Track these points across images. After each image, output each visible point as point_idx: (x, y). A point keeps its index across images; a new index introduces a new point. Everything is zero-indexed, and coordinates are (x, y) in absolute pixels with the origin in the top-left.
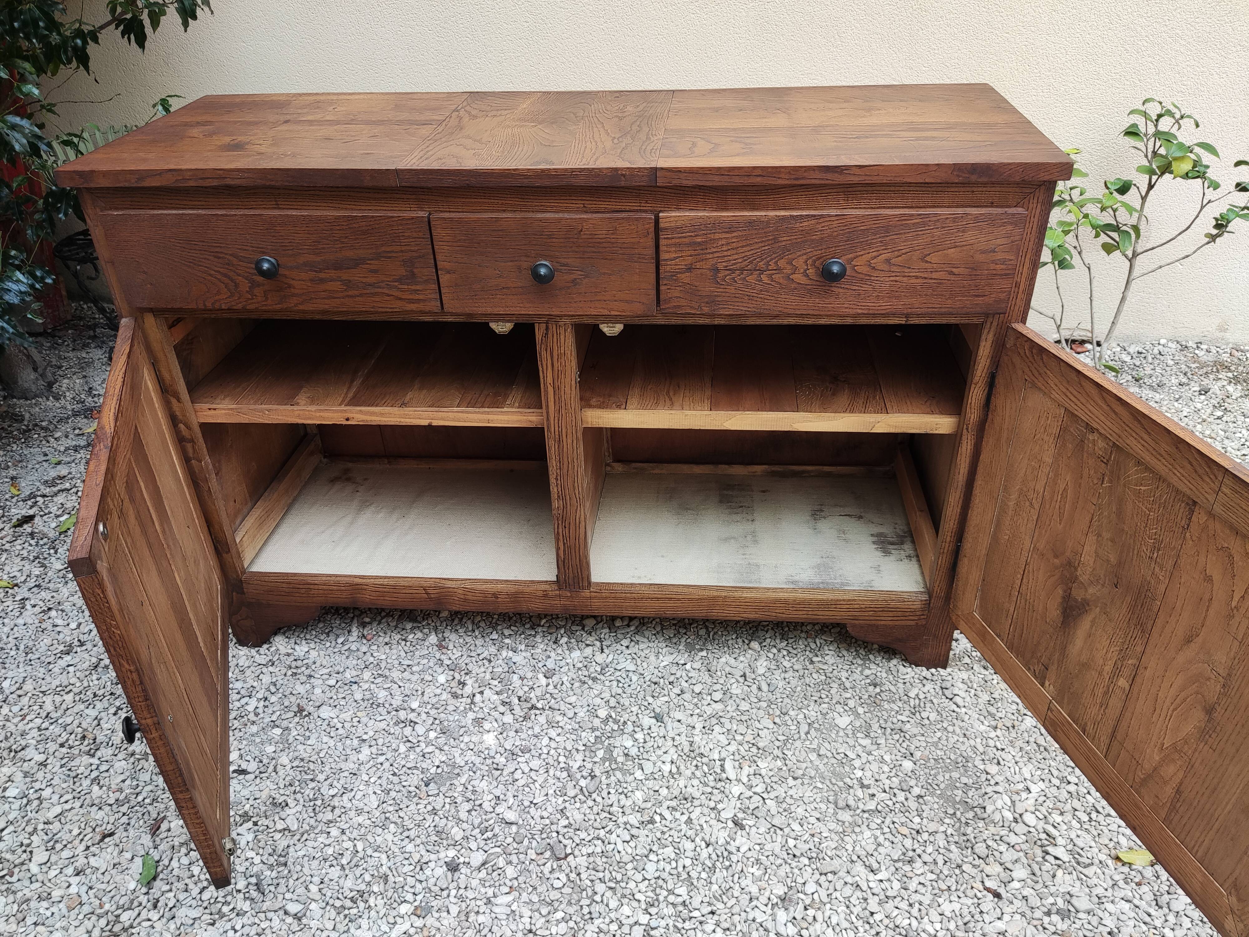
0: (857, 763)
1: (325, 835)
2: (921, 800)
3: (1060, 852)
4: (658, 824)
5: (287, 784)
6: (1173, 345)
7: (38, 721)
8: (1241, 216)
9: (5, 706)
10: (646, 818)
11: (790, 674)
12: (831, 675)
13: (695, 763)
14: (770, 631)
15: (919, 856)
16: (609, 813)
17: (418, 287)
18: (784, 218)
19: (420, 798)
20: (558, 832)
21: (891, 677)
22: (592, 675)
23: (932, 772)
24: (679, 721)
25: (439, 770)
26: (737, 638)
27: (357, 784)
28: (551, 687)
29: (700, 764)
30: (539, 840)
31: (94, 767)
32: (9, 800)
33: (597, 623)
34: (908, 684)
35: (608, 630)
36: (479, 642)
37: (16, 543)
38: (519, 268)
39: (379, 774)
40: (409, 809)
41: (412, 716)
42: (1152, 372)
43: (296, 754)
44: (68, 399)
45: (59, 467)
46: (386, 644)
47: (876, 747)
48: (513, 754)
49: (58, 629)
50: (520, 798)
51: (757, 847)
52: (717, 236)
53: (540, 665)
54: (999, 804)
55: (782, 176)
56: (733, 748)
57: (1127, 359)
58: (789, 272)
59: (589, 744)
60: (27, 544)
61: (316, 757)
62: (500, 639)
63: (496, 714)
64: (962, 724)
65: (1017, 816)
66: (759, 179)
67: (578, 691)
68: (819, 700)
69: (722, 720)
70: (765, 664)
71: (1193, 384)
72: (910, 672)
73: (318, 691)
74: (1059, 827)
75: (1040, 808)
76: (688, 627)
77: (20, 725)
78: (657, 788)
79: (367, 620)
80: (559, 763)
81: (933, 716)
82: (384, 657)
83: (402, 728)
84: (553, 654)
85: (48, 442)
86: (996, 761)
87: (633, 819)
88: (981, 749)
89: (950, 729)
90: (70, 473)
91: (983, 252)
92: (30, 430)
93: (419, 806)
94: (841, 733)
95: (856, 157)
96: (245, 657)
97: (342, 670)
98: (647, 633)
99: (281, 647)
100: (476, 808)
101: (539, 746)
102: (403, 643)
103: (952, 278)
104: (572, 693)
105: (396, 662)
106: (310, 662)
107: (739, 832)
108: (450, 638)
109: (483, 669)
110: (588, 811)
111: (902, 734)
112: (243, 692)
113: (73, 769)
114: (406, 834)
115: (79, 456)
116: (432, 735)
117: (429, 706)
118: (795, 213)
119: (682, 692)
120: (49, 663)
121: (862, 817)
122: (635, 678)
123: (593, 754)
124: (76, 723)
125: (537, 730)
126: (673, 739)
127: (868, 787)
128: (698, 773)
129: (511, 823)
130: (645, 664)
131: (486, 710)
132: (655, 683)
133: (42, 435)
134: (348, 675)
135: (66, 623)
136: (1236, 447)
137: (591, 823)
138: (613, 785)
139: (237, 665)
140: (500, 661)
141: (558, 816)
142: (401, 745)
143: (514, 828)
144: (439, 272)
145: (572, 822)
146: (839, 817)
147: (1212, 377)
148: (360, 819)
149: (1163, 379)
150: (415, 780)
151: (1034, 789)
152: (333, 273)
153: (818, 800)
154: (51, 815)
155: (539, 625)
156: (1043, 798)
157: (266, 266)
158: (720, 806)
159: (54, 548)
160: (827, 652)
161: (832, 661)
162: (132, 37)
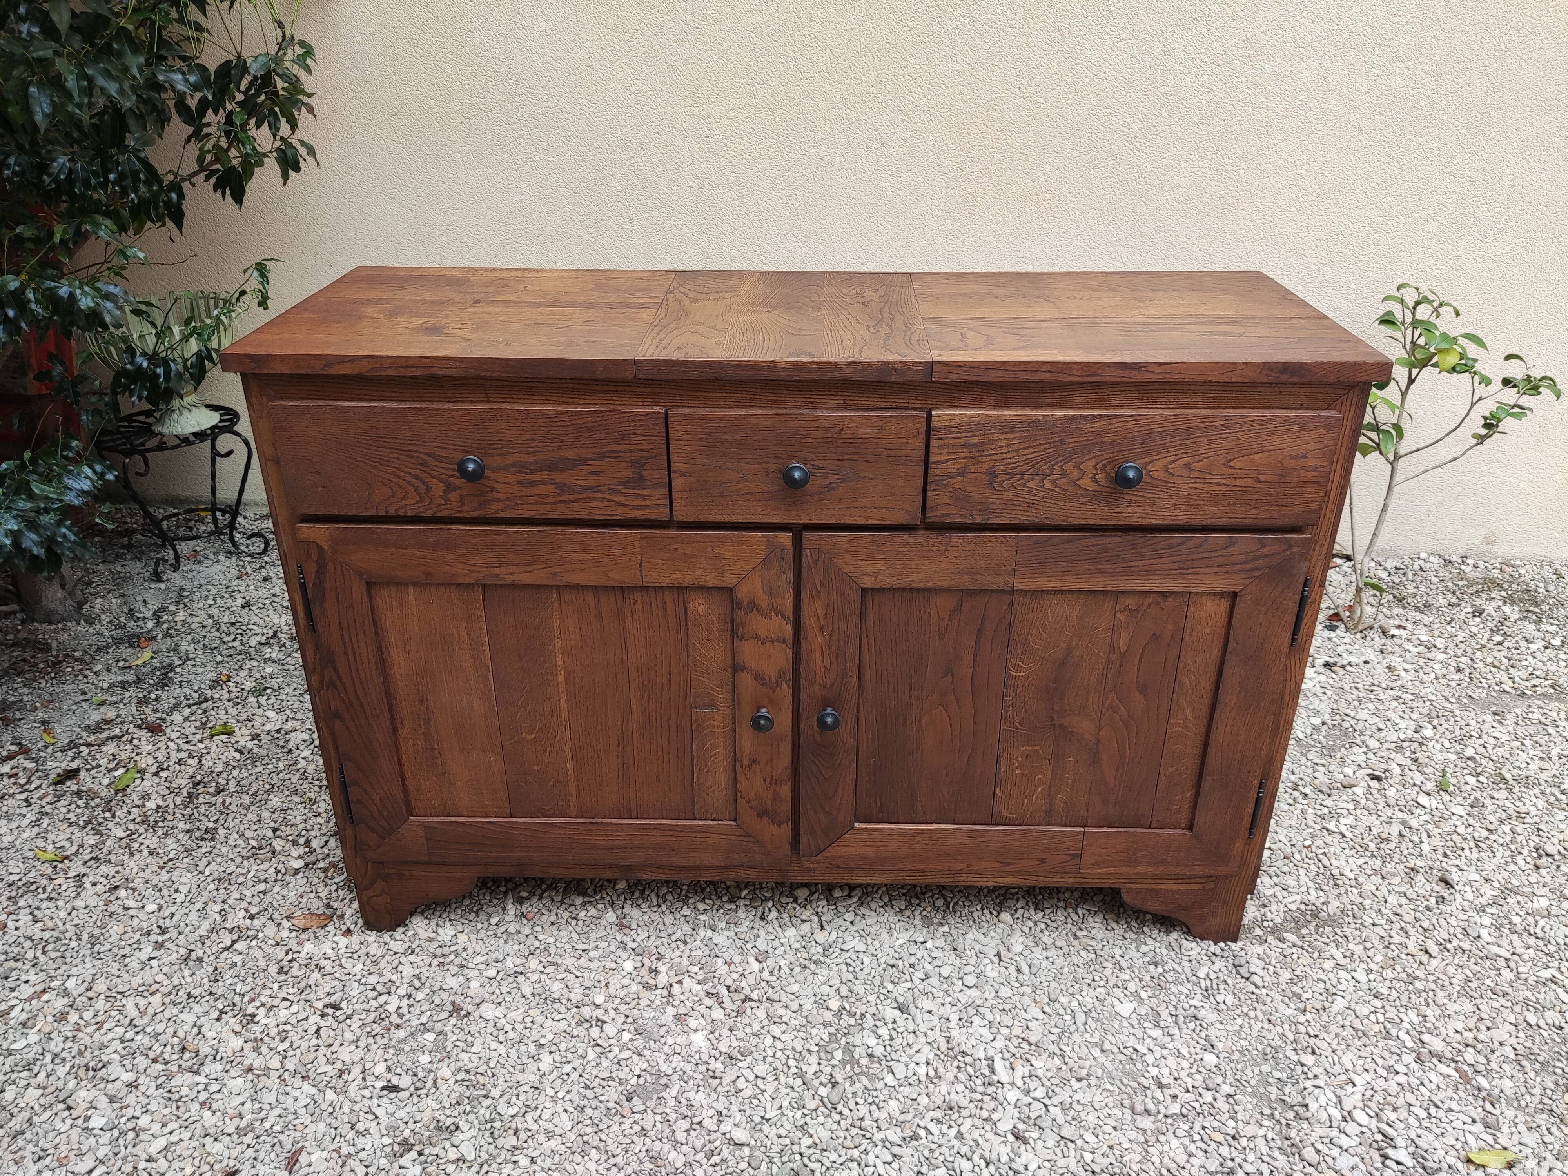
0: (1150, 1059)
1: (511, 1165)
2: (1231, 1100)
3: (1402, 1155)
4: (924, 1141)
5: (454, 1102)
6: (1436, 560)
7: (120, 1030)
8: (1511, 415)
9: (72, 1012)
10: (908, 1133)
11: (1052, 952)
12: (1102, 953)
13: (956, 1063)
14: (1021, 900)
15: (1240, 1166)
16: (860, 1128)
17: (645, 492)
18: (1073, 418)
19: (623, 1116)
20: (801, 1154)
21: (1173, 953)
22: (814, 958)
23: (1239, 1067)
24: (930, 1012)
25: (641, 1081)
26: (982, 909)
27: (541, 1100)
28: (766, 973)
29: (962, 1065)
30: (779, 1164)
31: (201, 1087)
32: (95, 1132)
33: (812, 894)
34: (1194, 962)
35: (824, 903)
36: (669, 919)
37: (59, 804)
38: (767, 471)
39: (567, 1087)
40: (611, 1130)
41: (599, 1013)
42: (1415, 591)
43: (460, 1064)
44: (105, 623)
45: (103, 709)
46: (552, 924)
47: (1169, 1038)
48: (731, 1058)
49: (131, 912)
50: (748, 1113)
51: (1048, 1165)
52: (996, 437)
53: (749, 946)
54: (1323, 1100)
55: (1075, 372)
56: (1000, 1043)
57: (1385, 575)
58: (1076, 477)
59: (822, 1043)
60: (73, 806)
61: (485, 1067)
62: (693, 915)
63: (702, 1009)
64: (1264, 1008)
65: (1345, 1114)
66: (1047, 376)
67: (800, 978)
68: (1093, 984)
69: (981, 1010)
70: (1021, 940)
71: (1464, 604)
72: (1194, 948)
73: (475, 984)
74: (1396, 1127)
75: (1369, 1103)
76: (921, 896)
77: (97, 1036)
78: (915, 1096)
79: (525, 894)
80: (789, 1068)
81: (1230, 1000)
82: (552, 940)
83: (587, 1029)
84: (762, 933)
85: (86, 677)
86: (1310, 1050)
87: (893, 1135)
88: (1291, 1037)
89: (1252, 1014)
90: (118, 716)
91: (1292, 457)
92: (60, 662)
93: (623, 1127)
94: (1125, 1024)
95: (1152, 353)
96: (376, 944)
97: (501, 957)
98: (873, 905)
99: (421, 932)
100: (694, 1126)
101: (762, 1047)
102: (574, 922)
103: (1258, 485)
104: (793, 980)
105: (568, 946)
106: (459, 948)
107: (1023, 1147)
108: (632, 914)
109: (678, 953)
110: (835, 1126)
111: (1198, 1022)
112: (379, 988)
113: (174, 1090)
114: (612, 1161)
115: (128, 694)
116: (626, 1036)
117: (617, 1001)
118: (1085, 412)
119: (927, 976)
120: (124, 956)
121: (1165, 1123)
122: (867, 960)
123: (829, 1056)
124: (170, 1031)
125: (756, 1027)
126: (925, 1034)
127: (1168, 1087)
128: (962, 1076)
129: (742, 1145)
130: (876, 943)
131: (689, 1004)
132: (893, 966)
133: (76, 668)
134: (509, 963)
135: (141, 904)
136: (1524, 677)
137: (840, 1141)
138: (860, 1094)
139: (367, 954)
140: (698, 943)
141: (799, 1134)
142: (589, 1050)
143: (747, 1151)
144: (673, 475)
145: (818, 1141)
146: (1138, 1124)
147: (1484, 596)
148: (552, 1144)
149: (1429, 598)
150: (612, 1094)
151: (1359, 1081)
152: (545, 475)
153: (1111, 1105)
154: (153, 1150)
155: (739, 898)
156: (1370, 1092)
157: (470, 467)
158: (995, 1116)
159: (109, 811)
160: (1093, 925)
161: (1100, 935)
162: (228, 191)
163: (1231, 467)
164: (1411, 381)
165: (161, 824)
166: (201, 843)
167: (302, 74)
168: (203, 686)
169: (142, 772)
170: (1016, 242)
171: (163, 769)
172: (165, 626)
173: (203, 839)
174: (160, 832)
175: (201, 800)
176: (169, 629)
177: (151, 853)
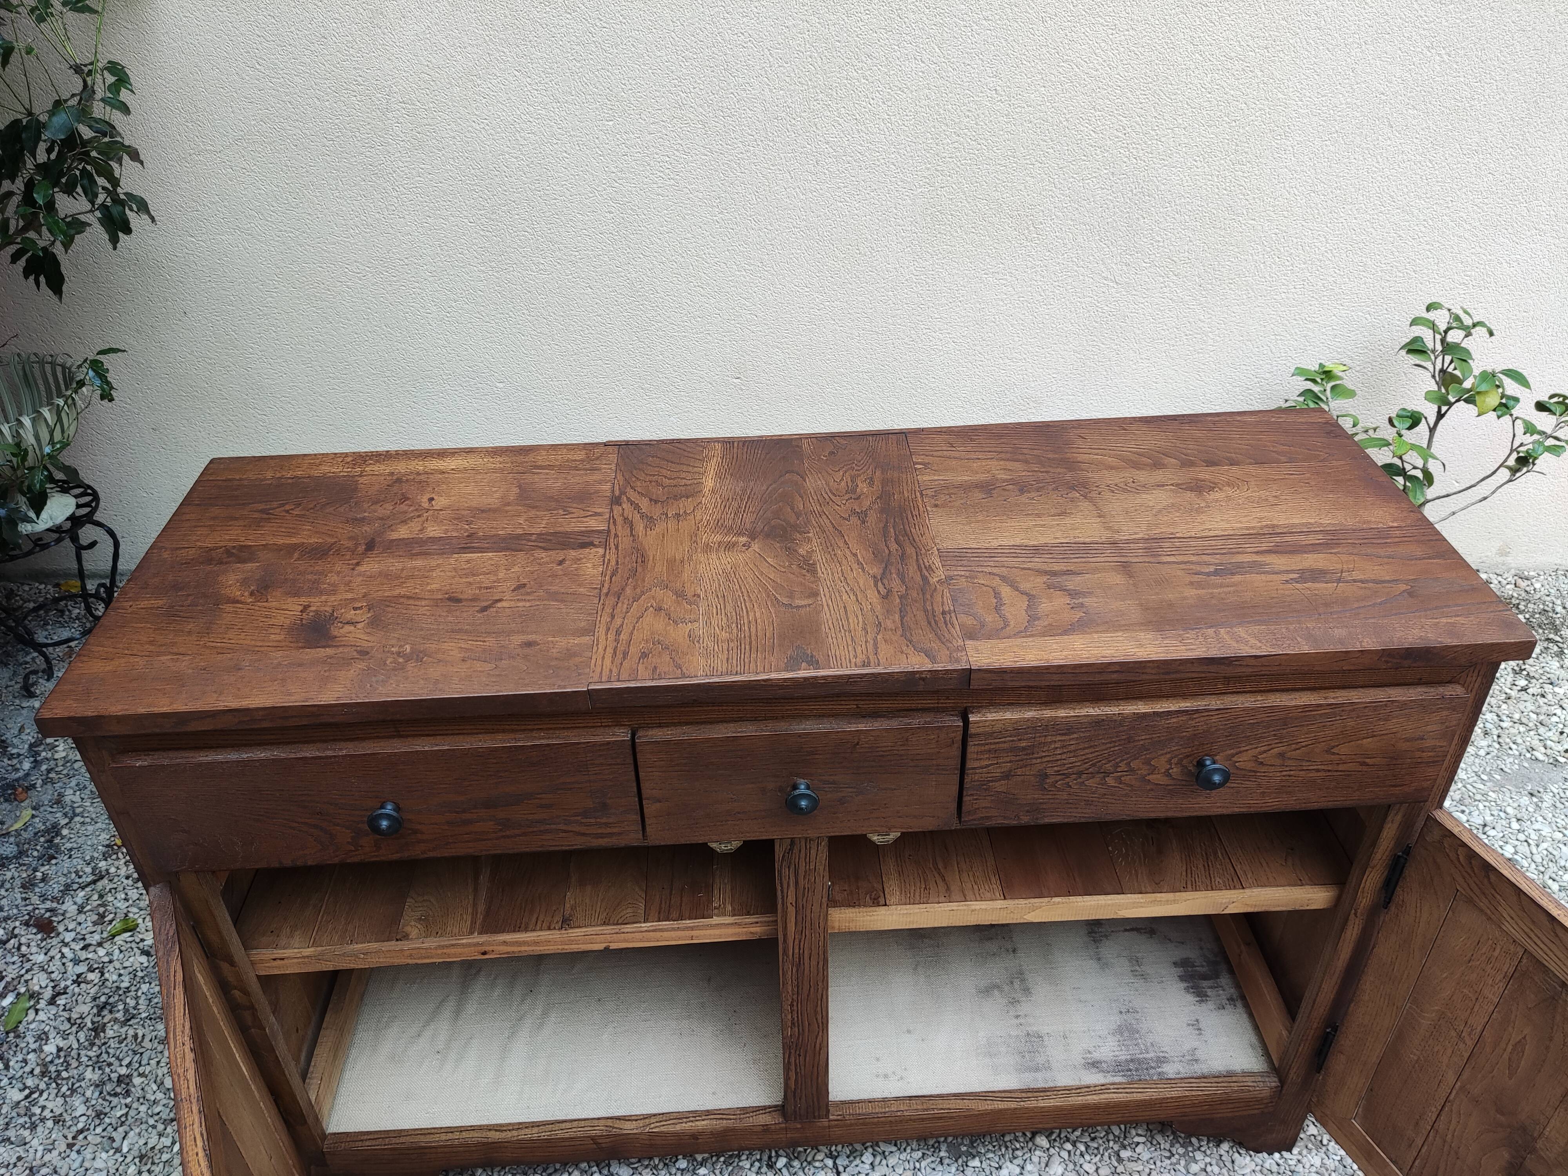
8: (1548, 449)
17: (611, 820)
52: (1049, 739)
55: (1148, 671)
58: (1145, 772)
72: (1248, 1163)
91: (1407, 740)
103: (1365, 768)
115: (9, 875)
144: (645, 802)
152: (482, 813)
157: (384, 824)
159: (2, 1059)
160: (1137, 1139)
161: (1146, 1156)
162: (42, 279)
163: (1334, 754)
164: (1440, 416)
165: (64, 1074)
166: (115, 1101)
167: (116, 117)
168: (96, 855)
169: (34, 996)
170: (994, 263)
171: (59, 994)
172: (44, 767)
173: (116, 1095)
174: (64, 1089)
175: (110, 1033)
176: (49, 771)
177: (56, 1122)
